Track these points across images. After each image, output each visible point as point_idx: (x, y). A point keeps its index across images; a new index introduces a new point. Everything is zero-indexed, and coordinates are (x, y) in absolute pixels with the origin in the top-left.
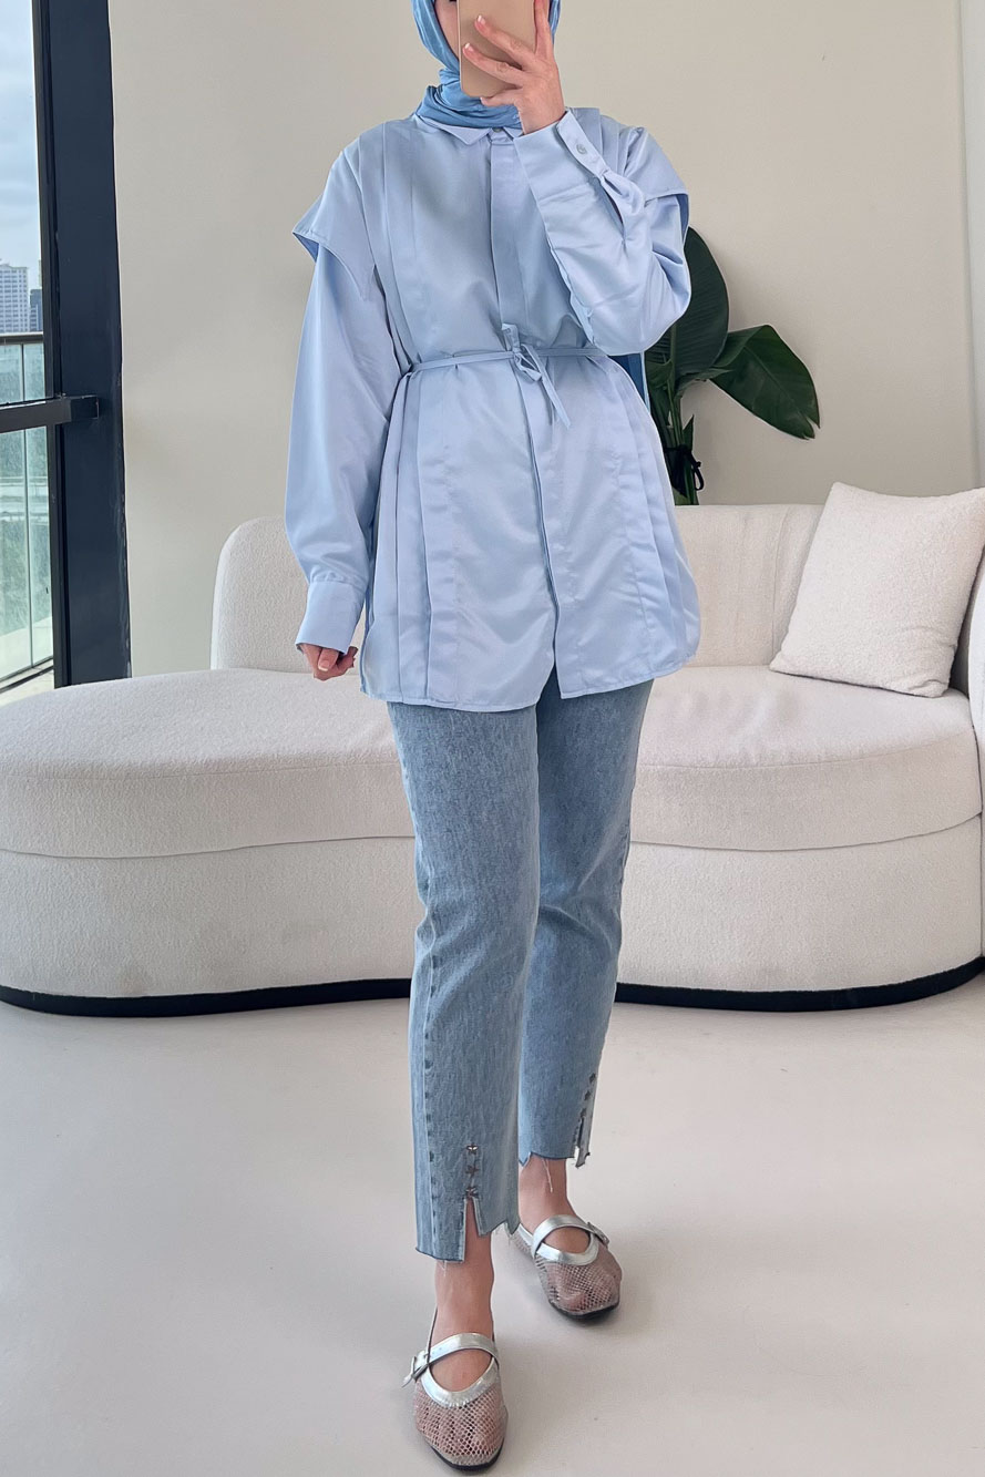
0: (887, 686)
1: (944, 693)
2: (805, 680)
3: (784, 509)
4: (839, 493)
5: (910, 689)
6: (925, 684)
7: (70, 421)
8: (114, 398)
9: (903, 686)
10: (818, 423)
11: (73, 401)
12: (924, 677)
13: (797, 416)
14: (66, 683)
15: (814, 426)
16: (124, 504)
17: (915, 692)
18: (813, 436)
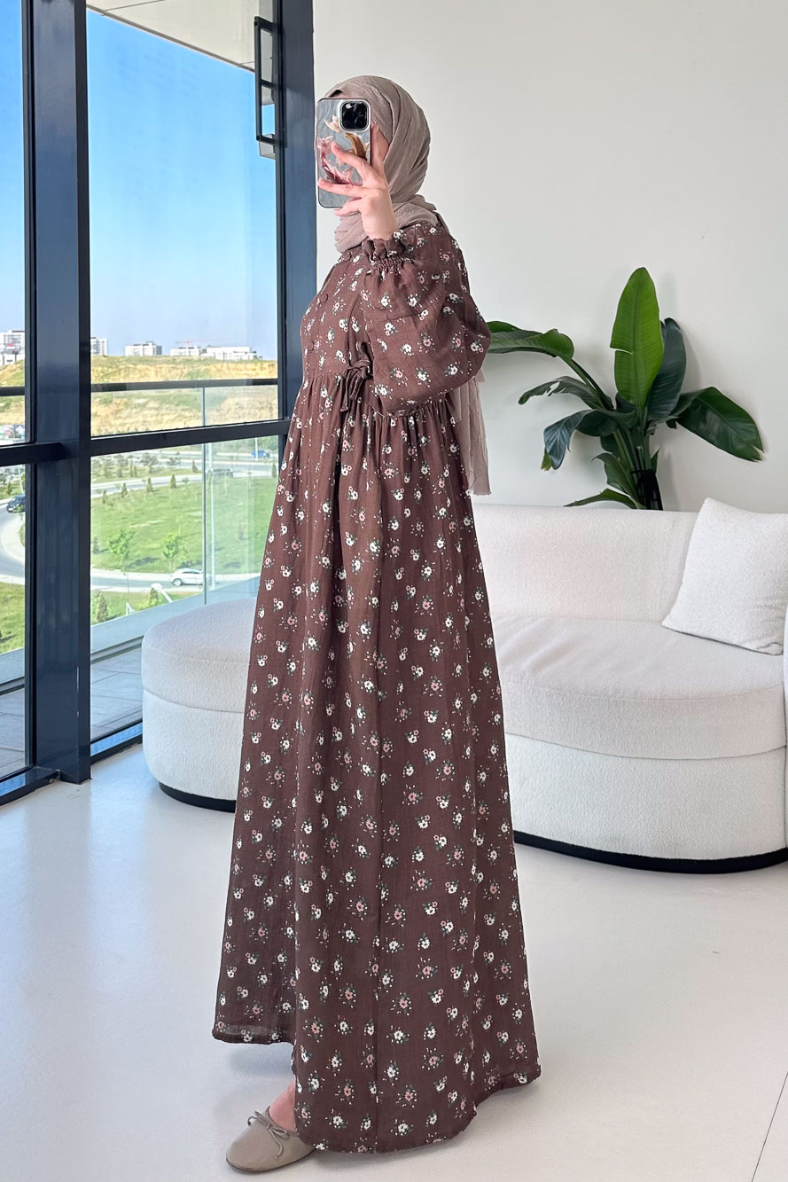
0: (742, 645)
4: (708, 506)
15: (760, 451)
18: (759, 459)
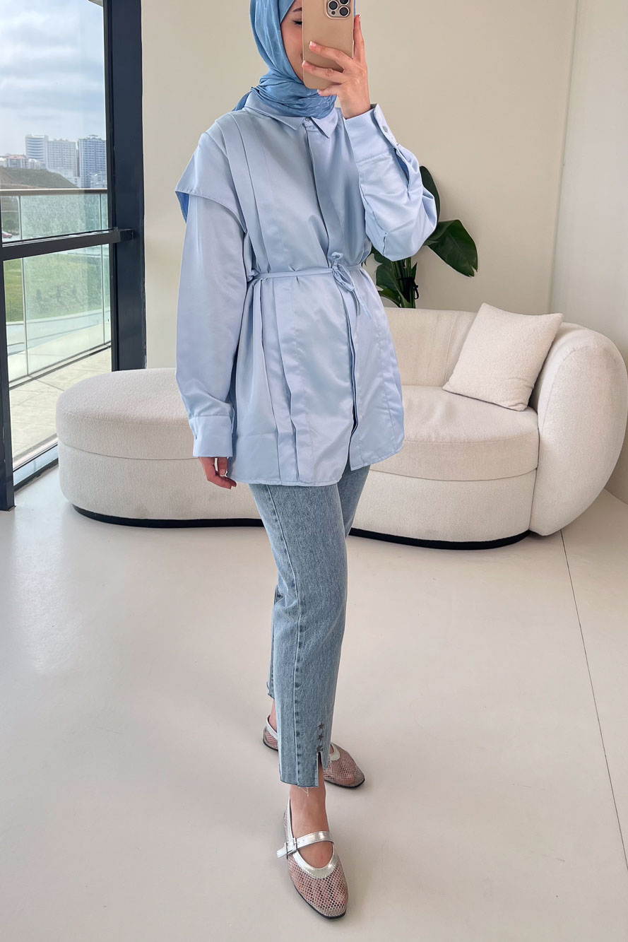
0: (498, 404)
1: (525, 410)
2: (458, 396)
3: (456, 313)
4: (485, 309)
5: (510, 406)
6: (516, 405)
7: (120, 241)
8: (141, 231)
9: (506, 404)
11: (121, 232)
12: (517, 401)
13: (468, 265)
14: (117, 369)
15: (475, 270)
17: (511, 408)
18: (473, 275)
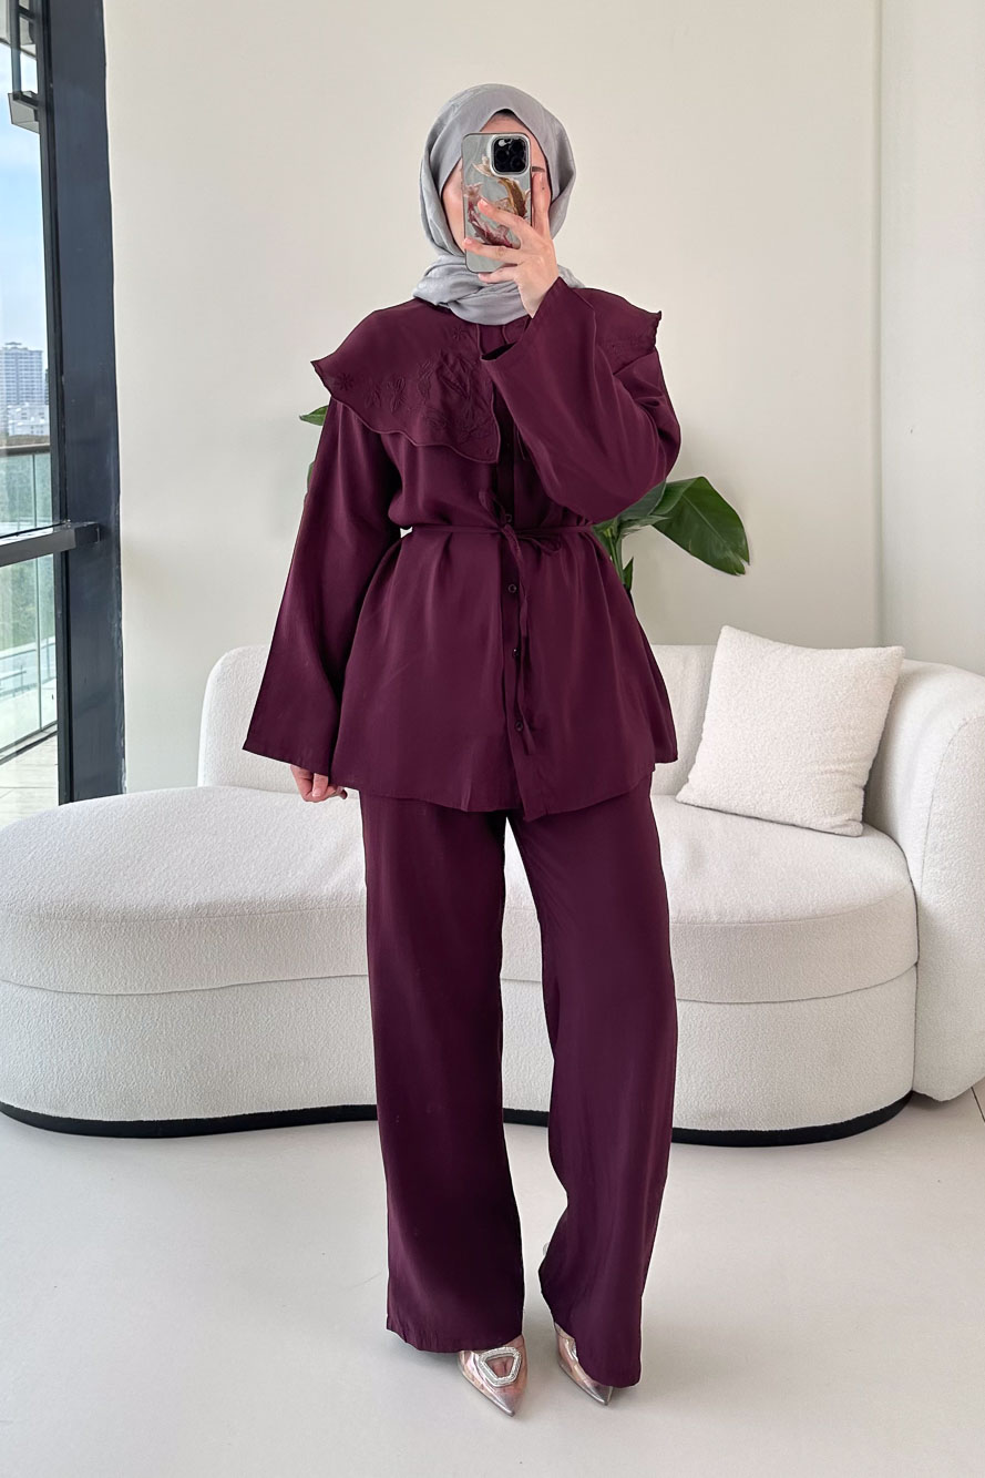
0: (807, 824)
1: (859, 832)
5: (833, 828)
7: (74, 546)
8: (113, 524)
9: (823, 825)
10: (748, 561)
11: (76, 530)
13: (730, 554)
14: (68, 798)
15: (745, 564)
16: (120, 620)
18: (741, 571)
